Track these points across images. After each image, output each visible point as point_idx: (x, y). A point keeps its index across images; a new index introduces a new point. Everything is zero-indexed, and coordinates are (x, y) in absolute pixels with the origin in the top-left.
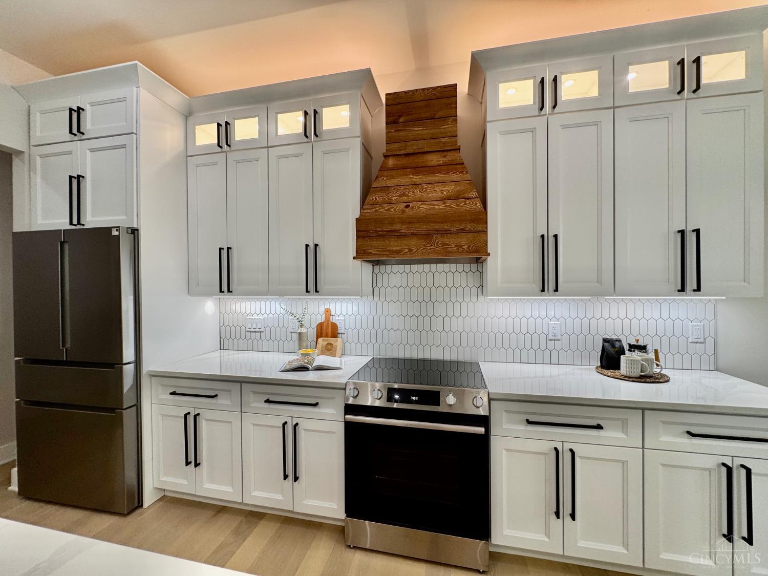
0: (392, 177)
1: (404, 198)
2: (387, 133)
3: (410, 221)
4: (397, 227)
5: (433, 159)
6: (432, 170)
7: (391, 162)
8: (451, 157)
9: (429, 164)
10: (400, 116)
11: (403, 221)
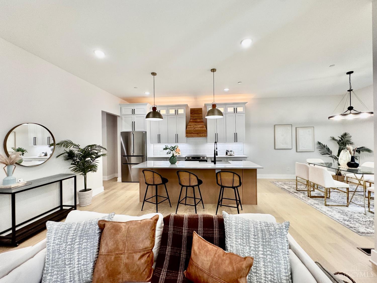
0: (192, 123)
1: (194, 127)
2: (191, 115)
3: (195, 131)
4: (193, 132)
5: (198, 120)
6: (198, 122)
7: (191, 120)
8: (201, 120)
9: (198, 121)
10: (193, 112)
11: (194, 131)
